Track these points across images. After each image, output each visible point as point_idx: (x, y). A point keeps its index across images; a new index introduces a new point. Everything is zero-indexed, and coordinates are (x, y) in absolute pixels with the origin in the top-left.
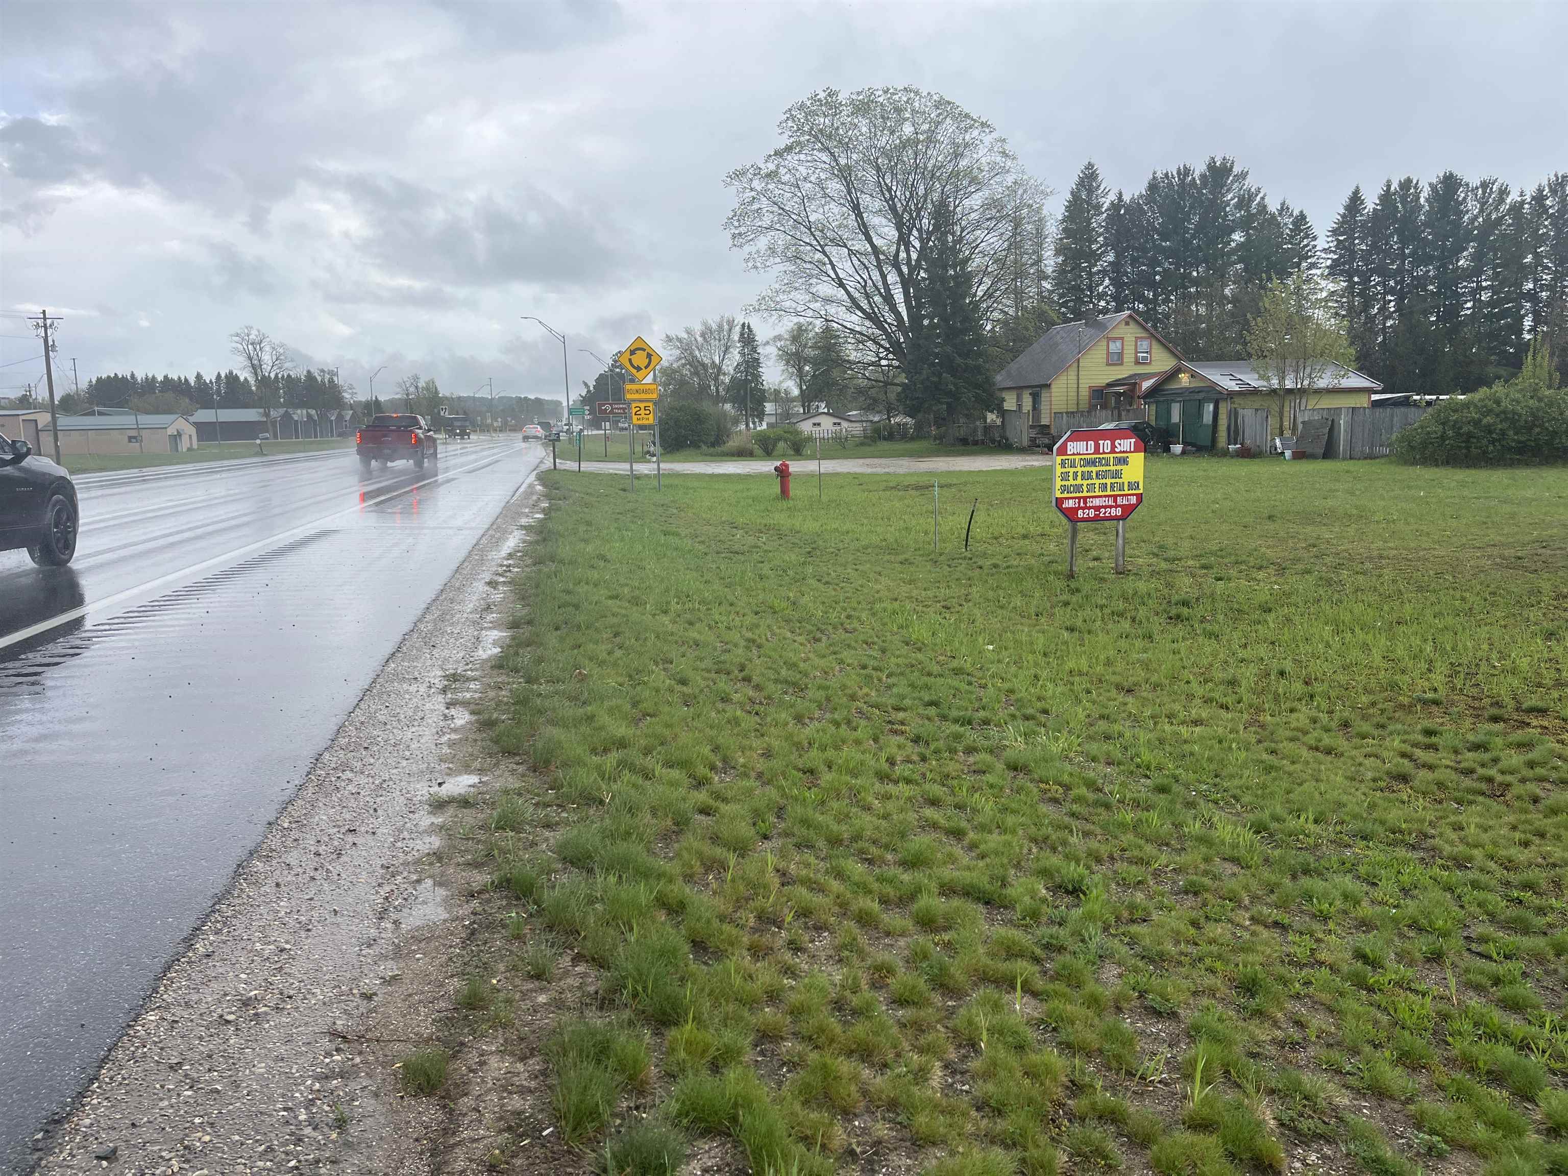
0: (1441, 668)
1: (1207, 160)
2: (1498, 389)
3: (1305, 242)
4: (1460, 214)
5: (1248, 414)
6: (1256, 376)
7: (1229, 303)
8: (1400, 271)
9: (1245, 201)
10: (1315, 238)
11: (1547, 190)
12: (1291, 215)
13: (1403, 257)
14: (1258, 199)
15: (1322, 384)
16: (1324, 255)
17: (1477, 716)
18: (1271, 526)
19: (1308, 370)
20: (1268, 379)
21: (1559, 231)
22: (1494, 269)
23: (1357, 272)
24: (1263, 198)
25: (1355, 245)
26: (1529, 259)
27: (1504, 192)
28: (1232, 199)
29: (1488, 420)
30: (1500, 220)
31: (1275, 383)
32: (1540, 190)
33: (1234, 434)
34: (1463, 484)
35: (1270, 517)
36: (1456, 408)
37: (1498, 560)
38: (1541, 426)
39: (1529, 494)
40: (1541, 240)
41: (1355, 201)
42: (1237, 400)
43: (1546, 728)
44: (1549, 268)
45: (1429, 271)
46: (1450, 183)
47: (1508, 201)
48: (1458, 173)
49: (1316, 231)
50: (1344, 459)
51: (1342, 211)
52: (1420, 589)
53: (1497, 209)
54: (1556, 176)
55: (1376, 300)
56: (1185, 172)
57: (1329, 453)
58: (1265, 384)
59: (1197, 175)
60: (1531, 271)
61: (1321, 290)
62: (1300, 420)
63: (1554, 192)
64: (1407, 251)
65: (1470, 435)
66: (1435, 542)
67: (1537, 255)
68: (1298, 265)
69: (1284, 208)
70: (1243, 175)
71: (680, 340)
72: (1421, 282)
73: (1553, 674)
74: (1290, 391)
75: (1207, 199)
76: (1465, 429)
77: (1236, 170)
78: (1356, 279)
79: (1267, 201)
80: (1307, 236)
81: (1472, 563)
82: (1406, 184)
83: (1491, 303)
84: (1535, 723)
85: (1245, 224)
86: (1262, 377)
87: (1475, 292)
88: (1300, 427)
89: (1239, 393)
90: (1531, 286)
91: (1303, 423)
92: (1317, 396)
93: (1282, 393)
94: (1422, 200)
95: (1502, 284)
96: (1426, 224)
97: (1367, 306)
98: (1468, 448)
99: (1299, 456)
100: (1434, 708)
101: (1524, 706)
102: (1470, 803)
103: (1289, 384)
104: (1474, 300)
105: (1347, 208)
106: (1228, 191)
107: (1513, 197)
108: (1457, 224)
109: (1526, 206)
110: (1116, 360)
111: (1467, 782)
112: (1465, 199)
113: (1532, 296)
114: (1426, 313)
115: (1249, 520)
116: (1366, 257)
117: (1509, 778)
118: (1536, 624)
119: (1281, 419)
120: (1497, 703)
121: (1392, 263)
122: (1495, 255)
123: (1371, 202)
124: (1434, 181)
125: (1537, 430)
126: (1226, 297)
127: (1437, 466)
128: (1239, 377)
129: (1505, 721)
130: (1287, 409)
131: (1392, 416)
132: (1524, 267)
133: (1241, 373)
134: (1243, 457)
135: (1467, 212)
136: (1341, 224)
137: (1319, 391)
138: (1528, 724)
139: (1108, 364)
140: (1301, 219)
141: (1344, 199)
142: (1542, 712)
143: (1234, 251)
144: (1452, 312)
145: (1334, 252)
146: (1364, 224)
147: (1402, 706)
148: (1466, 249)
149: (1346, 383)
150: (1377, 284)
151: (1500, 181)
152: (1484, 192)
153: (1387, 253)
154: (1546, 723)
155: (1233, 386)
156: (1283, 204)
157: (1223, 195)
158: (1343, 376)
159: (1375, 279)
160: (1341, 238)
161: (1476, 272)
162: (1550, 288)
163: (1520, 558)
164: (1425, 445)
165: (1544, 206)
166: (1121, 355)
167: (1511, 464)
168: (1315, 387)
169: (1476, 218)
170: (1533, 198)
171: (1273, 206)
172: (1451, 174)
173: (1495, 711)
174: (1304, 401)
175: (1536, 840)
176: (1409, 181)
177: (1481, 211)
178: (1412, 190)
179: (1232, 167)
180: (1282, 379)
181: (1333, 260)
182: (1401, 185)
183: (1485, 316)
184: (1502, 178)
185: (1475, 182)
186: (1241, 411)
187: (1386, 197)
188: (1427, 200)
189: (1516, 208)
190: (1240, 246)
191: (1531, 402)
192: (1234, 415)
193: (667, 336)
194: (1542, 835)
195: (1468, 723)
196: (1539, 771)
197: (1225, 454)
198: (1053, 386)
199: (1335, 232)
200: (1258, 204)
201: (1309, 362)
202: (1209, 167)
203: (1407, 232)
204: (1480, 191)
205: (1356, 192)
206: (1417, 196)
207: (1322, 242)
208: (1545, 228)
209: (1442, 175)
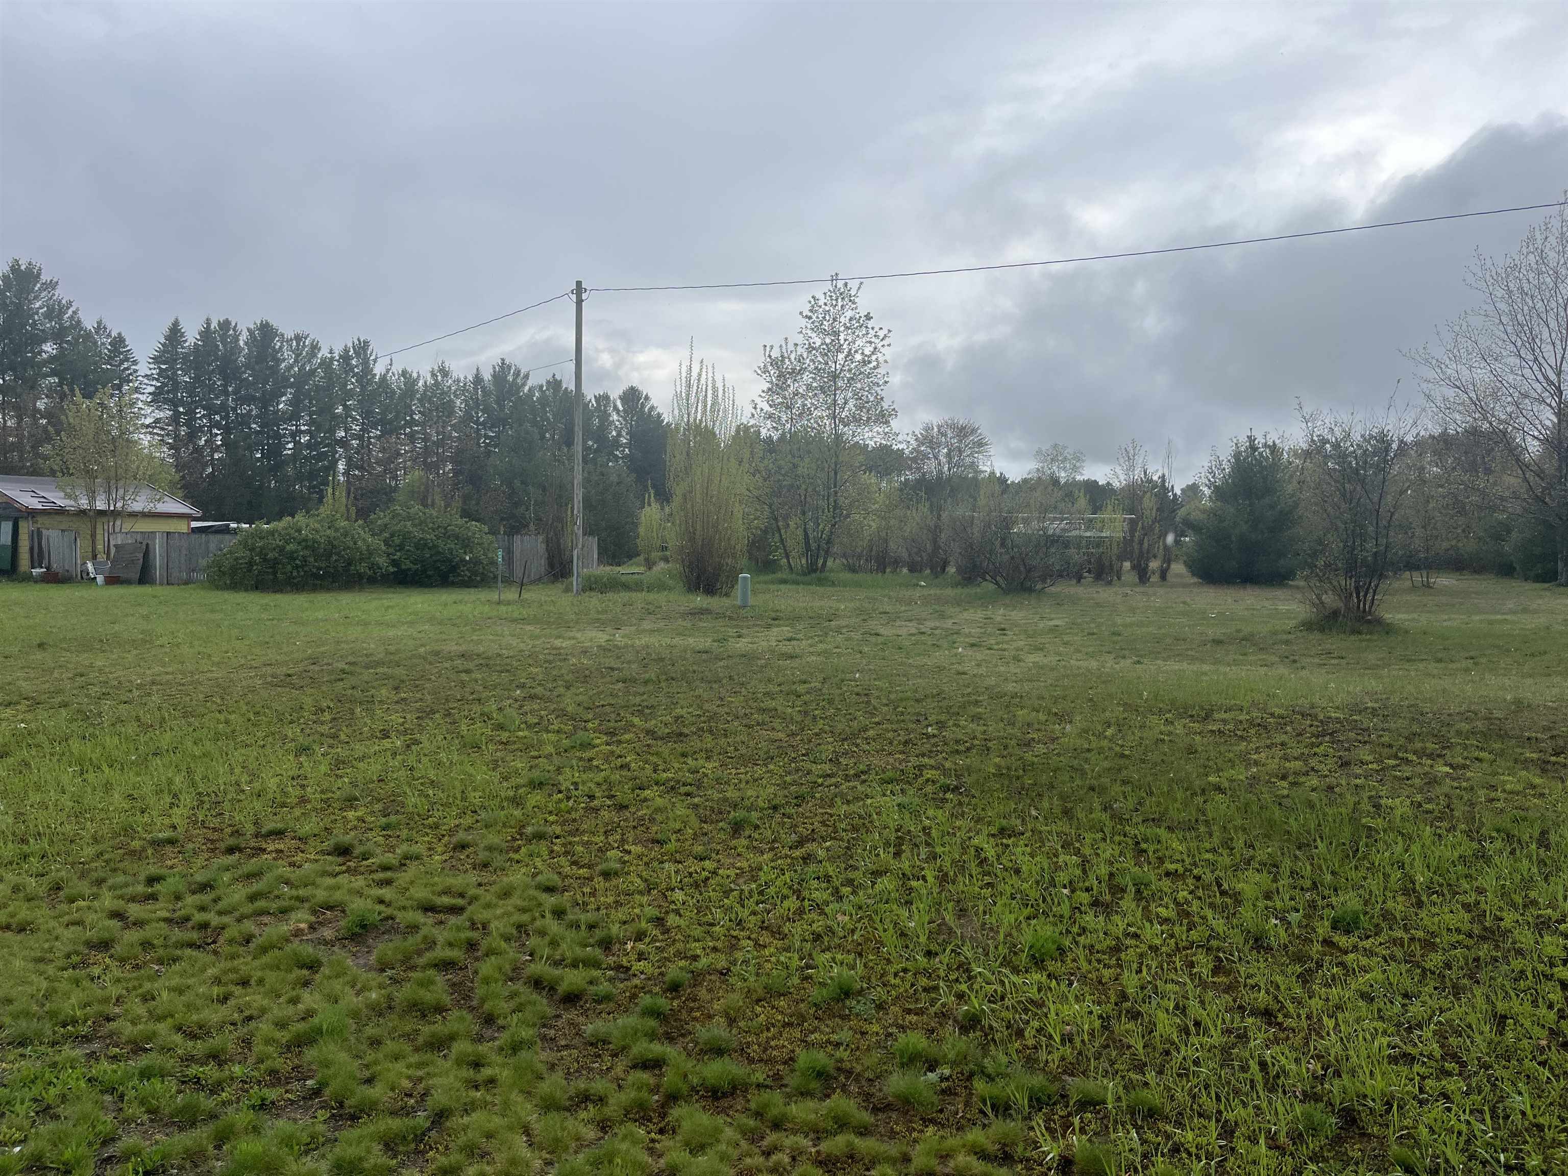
0: (187, 799)
1: (10, 261)
2: (300, 518)
3: (126, 365)
4: (278, 361)
5: (54, 537)
6: (62, 494)
7: (42, 417)
8: (224, 406)
9: (56, 311)
10: (135, 363)
11: (352, 351)
12: (109, 335)
13: (227, 394)
14: (70, 312)
15: (137, 506)
16: (146, 381)
17: (213, 850)
18: (39, 656)
19: (121, 492)
20: (76, 499)
21: (363, 388)
22: (310, 416)
23: (182, 403)
24: (75, 313)
25: (177, 375)
26: (340, 410)
27: (315, 347)
28: (40, 308)
29: (291, 547)
30: (313, 372)
31: (84, 503)
32: (346, 350)
33: (38, 556)
34: (265, 608)
35: (41, 646)
36: (261, 535)
37: (269, 679)
38: (338, 554)
39: (320, 615)
40: (350, 394)
41: (175, 334)
42: (40, 519)
43: (281, 851)
44: (357, 420)
45: (251, 410)
46: (266, 332)
47: (320, 356)
48: (274, 323)
49: (137, 355)
50: (161, 584)
51: (163, 341)
52: (185, 715)
53: (309, 361)
54: (359, 340)
55: (203, 432)
57: (145, 577)
58: (72, 503)
60: (342, 421)
61: (145, 416)
62: (112, 543)
63: (357, 354)
64: (230, 389)
65: (276, 562)
66: (213, 664)
67: (345, 407)
68: (119, 388)
69: (100, 327)
70: (52, 285)
72: (245, 420)
73: (298, 792)
74: (102, 513)
75: (12, 302)
76: (270, 555)
77: (44, 278)
78: (181, 410)
79: (80, 314)
80: (127, 360)
81: (244, 683)
82: (225, 325)
83: (308, 446)
84: (271, 847)
85: (58, 336)
86: (68, 496)
87: (293, 435)
88: (113, 550)
89: (43, 512)
90: (343, 434)
91: (116, 546)
92: (132, 520)
93: (91, 513)
94: (241, 343)
95: (319, 430)
96: (247, 366)
97: (193, 435)
98: (275, 573)
99: (111, 581)
100: (168, 849)
101: (264, 831)
102: (175, 960)
103: (100, 505)
104: (295, 443)
105: (168, 338)
106: (36, 298)
107: (324, 353)
108: (274, 370)
109: (335, 363)
111: (178, 934)
112: (281, 348)
113: (343, 443)
114: (251, 449)
115: (15, 650)
116: (190, 389)
117: (226, 919)
118: (293, 740)
119: (94, 542)
120: (237, 831)
121: (217, 398)
122: (310, 403)
123: (191, 336)
124: (252, 327)
125: (334, 558)
126: (39, 411)
127: (246, 590)
128: (43, 494)
129: (240, 850)
130: (99, 531)
131: (208, 542)
132: (335, 417)
133: (44, 491)
134: (48, 582)
135: (284, 360)
136: (162, 352)
137: (134, 515)
138: (265, 850)
140: (119, 342)
141: (165, 330)
142: (279, 834)
143: (45, 363)
144: (274, 451)
145: (157, 380)
146: (185, 357)
147: (132, 853)
148: (284, 394)
149: (161, 508)
150: (204, 416)
151: (312, 336)
152: (298, 345)
153: (211, 389)
154: (281, 847)
155: (35, 504)
156: (99, 323)
157: (30, 302)
158: (159, 500)
159: (200, 412)
160: (164, 367)
161: (294, 416)
162: (360, 438)
163: (289, 676)
164: (234, 570)
165: (350, 364)
167: (314, 589)
168: (129, 510)
169: (291, 367)
170: (341, 357)
171: (89, 324)
172: (267, 323)
173: (231, 841)
174: (118, 523)
175: (238, 990)
176: (228, 322)
177: (296, 361)
178: (231, 332)
179: (39, 274)
180: (92, 498)
181: (157, 388)
182: (220, 325)
183: (305, 457)
184: (314, 335)
185: (289, 334)
186: (44, 532)
187: (206, 334)
188: (246, 343)
189: (326, 364)
190: (52, 359)
191: (328, 532)
192: (36, 536)
194: (245, 983)
195: (200, 861)
196: (261, 904)
197: (28, 578)
199: (156, 360)
200: (71, 318)
201: (121, 483)
202: (13, 269)
203: (228, 371)
204: (294, 343)
205: (176, 324)
206: (236, 338)
207: (144, 368)
208: (352, 384)
209: (258, 322)
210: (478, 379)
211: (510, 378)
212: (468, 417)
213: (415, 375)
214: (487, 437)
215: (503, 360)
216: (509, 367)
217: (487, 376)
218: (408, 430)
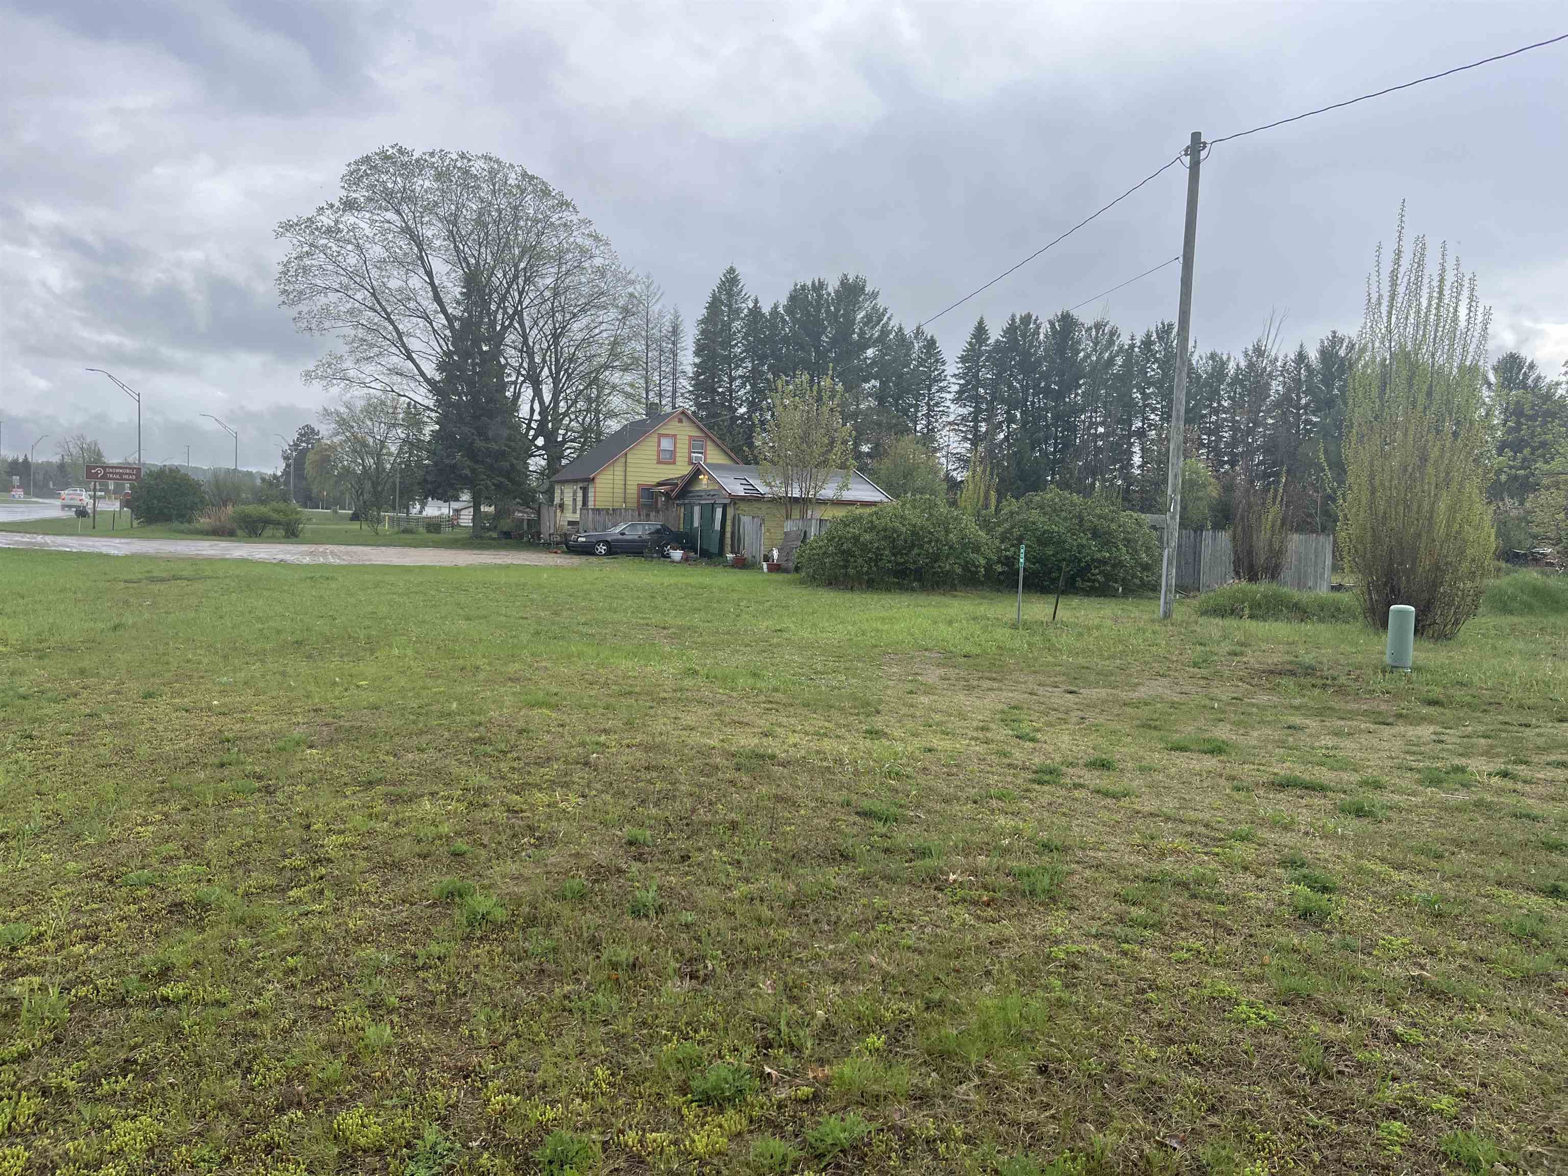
1: (840, 276)
3: (936, 366)
4: (1076, 352)
5: (749, 521)
6: (765, 482)
9: (875, 318)
10: (944, 363)
11: (1155, 335)
12: (925, 339)
14: (886, 319)
15: (827, 494)
16: (953, 380)
19: (815, 480)
20: (775, 487)
21: (1165, 374)
24: (893, 319)
26: (1137, 399)
27: (1115, 334)
28: (864, 317)
30: (1111, 360)
31: (782, 491)
32: (1149, 336)
33: (736, 542)
40: (1150, 382)
41: (980, 331)
42: (742, 506)
46: (1067, 323)
47: (1119, 342)
48: (1075, 313)
49: (946, 355)
51: (969, 340)
53: (1108, 349)
54: (1163, 324)
56: (819, 287)
58: (771, 490)
59: (831, 289)
60: (1140, 411)
61: (951, 413)
63: (1160, 338)
67: (1144, 395)
68: (929, 388)
69: (919, 332)
70: (875, 295)
71: (338, 414)
74: (796, 500)
75: (842, 314)
77: (868, 288)
78: (983, 406)
80: (937, 361)
82: (1027, 319)
86: (769, 485)
89: (742, 499)
90: (1140, 424)
92: (822, 507)
93: (786, 501)
94: (1042, 336)
96: (1046, 359)
103: (796, 494)
105: (974, 336)
106: (860, 308)
107: (1125, 340)
108: (1072, 361)
109: (1137, 350)
110: (669, 458)
112: (1080, 337)
113: (1141, 434)
123: (995, 334)
124: (1053, 318)
128: (748, 481)
132: (1133, 406)
133: (751, 478)
134: (737, 567)
135: (1083, 350)
136: (968, 351)
139: (659, 462)
140: (931, 344)
141: (971, 328)
145: (963, 378)
146: (989, 354)
151: (1111, 324)
152: (1097, 333)
155: (739, 490)
156: (918, 327)
160: (969, 365)
162: (1159, 428)
165: (1151, 350)
166: (673, 453)
168: (821, 497)
169: (1089, 356)
170: (1142, 342)
171: (909, 330)
172: (1068, 313)
174: (807, 509)
176: (1029, 316)
177: (1095, 350)
178: (1032, 326)
179: (864, 286)
180: (790, 487)
181: (962, 386)
182: (1022, 319)
184: (1113, 321)
185: (1089, 323)
186: (743, 518)
187: (1011, 330)
188: (1046, 336)
189: (1126, 351)
193: (325, 410)
197: (727, 563)
198: (597, 481)
199: (963, 359)
200: (887, 324)
202: (842, 283)
203: (1028, 366)
204: (1094, 333)
205: (981, 323)
206: (1036, 332)
207: (952, 368)
208: (1153, 370)
209: (1059, 314)
210: (1301, 357)
211: (1342, 353)
212: (1285, 400)
213: (1225, 358)
214: (1307, 422)
215: (1334, 332)
216: (1342, 341)
217: (1313, 355)
218: (1214, 418)
